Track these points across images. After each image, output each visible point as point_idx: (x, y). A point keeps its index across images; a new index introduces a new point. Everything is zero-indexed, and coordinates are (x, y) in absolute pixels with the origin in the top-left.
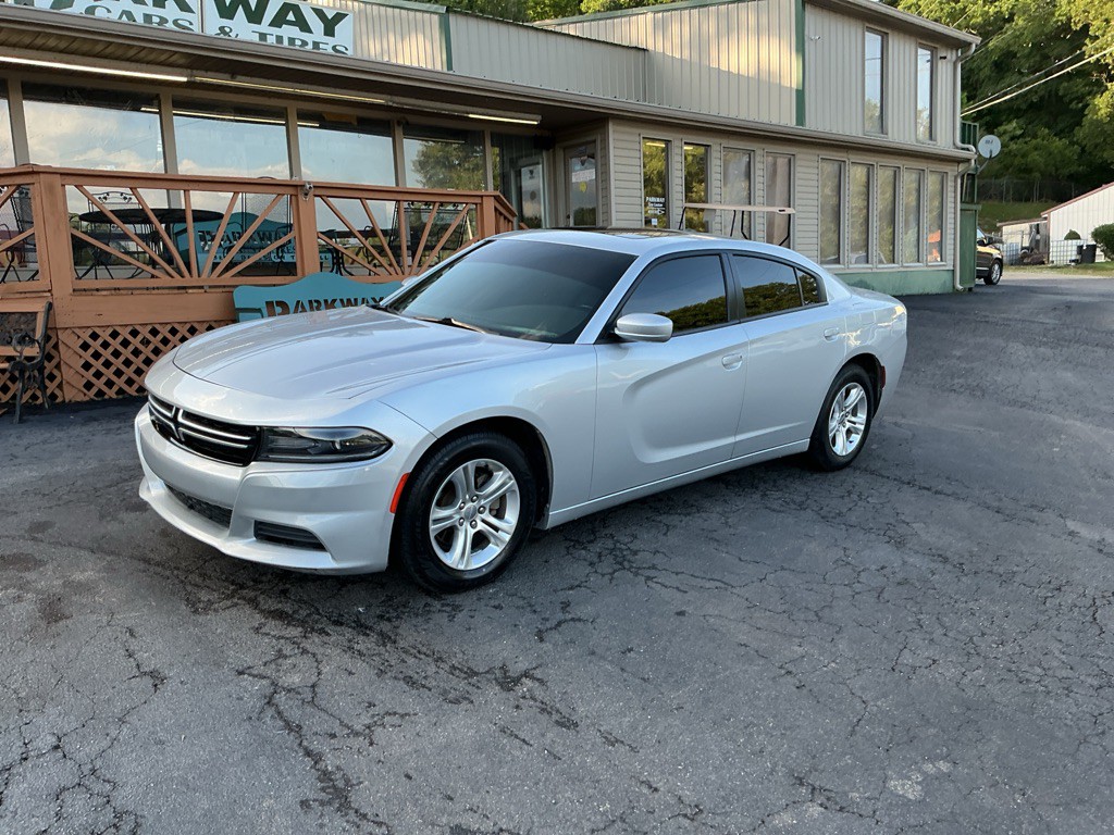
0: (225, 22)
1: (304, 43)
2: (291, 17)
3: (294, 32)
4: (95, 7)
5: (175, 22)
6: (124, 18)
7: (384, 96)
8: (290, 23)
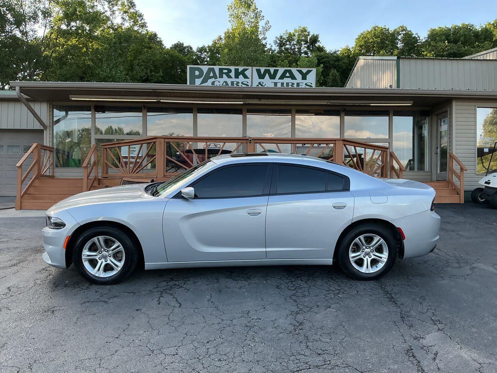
0: (261, 80)
1: (293, 84)
2: (288, 75)
3: (289, 80)
4: (215, 81)
5: (242, 83)
6: (224, 84)
7: (325, 101)
8: (288, 77)
